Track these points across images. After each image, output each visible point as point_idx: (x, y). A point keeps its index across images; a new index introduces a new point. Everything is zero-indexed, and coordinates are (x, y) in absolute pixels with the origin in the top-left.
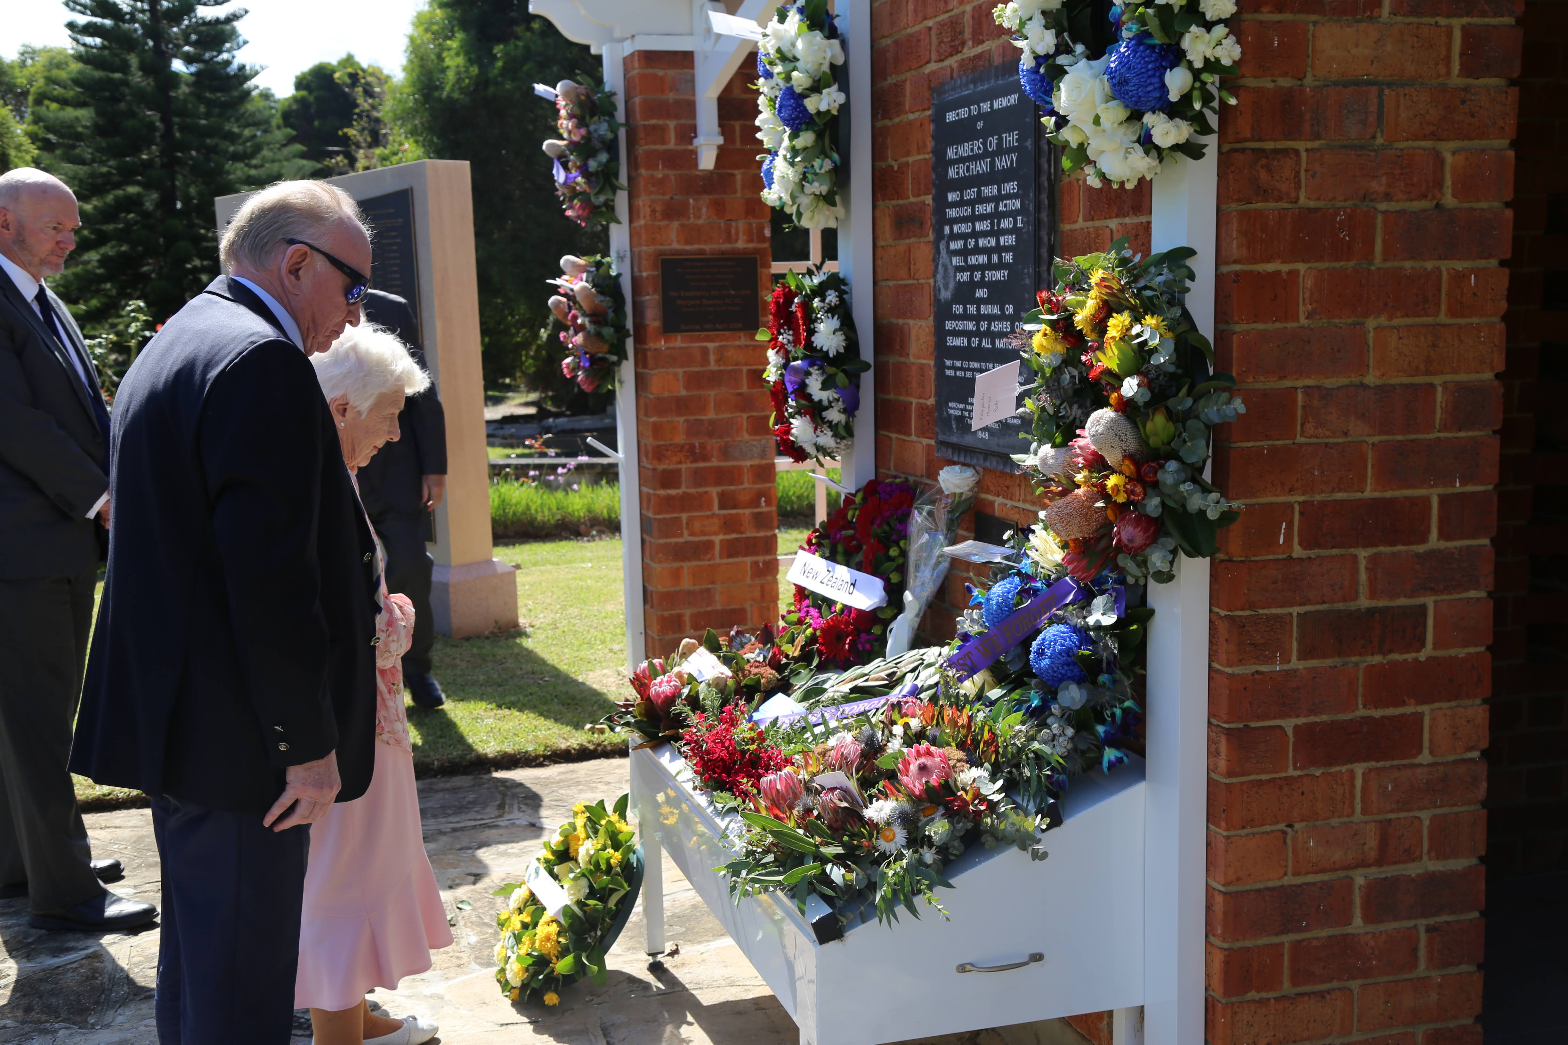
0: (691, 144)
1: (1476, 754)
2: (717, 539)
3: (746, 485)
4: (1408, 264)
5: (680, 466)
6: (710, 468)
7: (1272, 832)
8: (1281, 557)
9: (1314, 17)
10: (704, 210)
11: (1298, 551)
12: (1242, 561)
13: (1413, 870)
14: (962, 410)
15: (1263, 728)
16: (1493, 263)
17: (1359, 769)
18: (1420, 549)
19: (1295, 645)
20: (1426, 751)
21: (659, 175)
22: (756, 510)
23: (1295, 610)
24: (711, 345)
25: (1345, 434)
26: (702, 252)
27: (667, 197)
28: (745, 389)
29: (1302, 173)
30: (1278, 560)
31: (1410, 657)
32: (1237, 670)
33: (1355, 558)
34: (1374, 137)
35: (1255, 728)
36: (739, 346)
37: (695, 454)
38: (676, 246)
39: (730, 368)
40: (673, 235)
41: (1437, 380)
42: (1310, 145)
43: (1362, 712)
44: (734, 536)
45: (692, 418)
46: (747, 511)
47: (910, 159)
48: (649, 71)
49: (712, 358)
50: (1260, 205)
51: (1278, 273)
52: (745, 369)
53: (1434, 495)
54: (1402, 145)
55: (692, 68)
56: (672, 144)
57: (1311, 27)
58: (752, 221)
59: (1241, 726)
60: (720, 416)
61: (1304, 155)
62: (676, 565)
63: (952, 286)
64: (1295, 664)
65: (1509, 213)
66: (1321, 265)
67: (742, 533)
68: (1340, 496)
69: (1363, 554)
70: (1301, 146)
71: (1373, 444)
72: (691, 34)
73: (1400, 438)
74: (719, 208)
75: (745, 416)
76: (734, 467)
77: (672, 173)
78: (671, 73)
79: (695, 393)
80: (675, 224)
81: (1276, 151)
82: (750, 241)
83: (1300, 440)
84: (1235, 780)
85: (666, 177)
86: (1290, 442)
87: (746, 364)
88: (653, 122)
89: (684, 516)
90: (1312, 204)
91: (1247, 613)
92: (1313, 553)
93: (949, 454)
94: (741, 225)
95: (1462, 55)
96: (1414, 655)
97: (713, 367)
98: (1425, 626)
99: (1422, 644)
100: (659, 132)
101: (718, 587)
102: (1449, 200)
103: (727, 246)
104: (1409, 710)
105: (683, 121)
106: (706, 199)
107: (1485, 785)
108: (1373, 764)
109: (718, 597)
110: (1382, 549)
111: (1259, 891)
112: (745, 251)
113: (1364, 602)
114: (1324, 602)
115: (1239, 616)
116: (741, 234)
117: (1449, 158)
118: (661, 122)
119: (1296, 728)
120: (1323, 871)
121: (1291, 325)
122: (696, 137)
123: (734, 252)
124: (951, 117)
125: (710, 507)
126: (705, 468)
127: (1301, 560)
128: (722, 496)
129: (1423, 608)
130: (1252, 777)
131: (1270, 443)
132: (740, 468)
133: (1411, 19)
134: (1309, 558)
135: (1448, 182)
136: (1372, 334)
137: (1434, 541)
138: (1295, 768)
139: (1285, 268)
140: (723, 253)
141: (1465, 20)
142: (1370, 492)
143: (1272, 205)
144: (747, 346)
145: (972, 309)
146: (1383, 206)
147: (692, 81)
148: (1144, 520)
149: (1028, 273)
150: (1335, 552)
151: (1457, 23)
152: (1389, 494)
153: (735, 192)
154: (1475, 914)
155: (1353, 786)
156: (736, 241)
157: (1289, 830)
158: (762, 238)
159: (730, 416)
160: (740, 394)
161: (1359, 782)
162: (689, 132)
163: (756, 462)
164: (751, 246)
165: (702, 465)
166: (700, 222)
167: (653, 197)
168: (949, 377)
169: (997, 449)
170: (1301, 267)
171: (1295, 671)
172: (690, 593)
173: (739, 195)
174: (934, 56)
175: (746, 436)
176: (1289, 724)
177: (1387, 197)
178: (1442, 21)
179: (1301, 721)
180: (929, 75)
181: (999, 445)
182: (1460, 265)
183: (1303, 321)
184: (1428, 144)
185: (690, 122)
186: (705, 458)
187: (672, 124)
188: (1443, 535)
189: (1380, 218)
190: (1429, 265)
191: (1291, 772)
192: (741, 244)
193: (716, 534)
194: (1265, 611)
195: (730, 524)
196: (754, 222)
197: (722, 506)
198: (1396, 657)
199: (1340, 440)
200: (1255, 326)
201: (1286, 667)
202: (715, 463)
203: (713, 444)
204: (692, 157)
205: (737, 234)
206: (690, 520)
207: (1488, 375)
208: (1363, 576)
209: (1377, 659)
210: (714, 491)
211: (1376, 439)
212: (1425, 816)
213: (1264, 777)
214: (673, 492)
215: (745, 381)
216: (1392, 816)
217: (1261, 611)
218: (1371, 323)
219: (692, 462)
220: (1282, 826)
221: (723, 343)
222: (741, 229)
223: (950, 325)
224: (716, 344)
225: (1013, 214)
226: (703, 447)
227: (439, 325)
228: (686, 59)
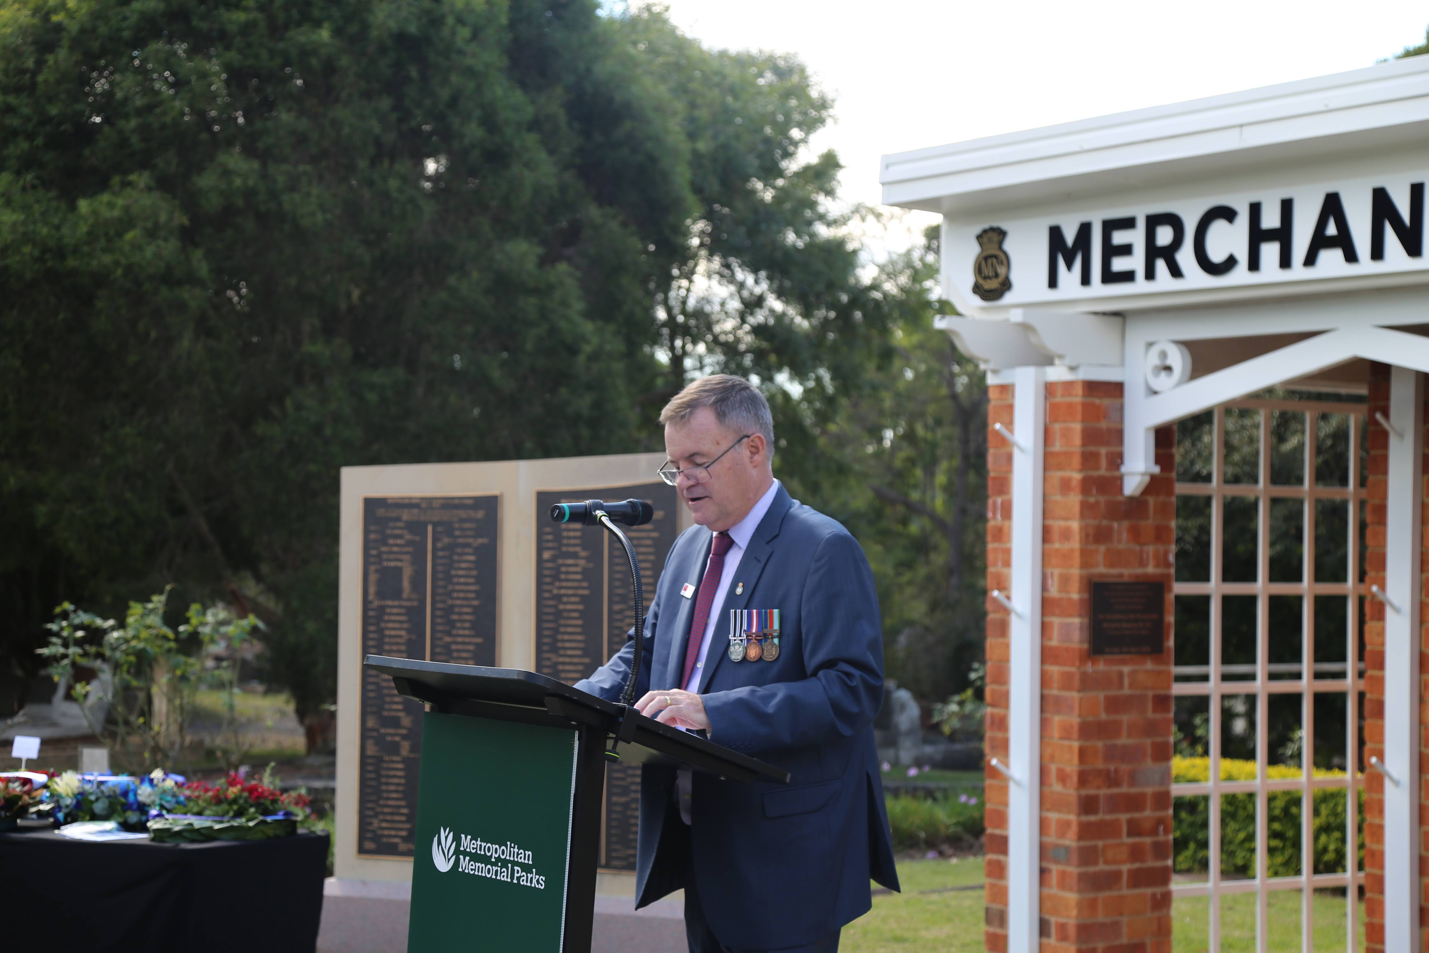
0: (1119, 470)
2: (1125, 868)
3: (1148, 813)
5: (1099, 792)
6: (1122, 794)
10: (1124, 535)
21: (1092, 500)
22: (1155, 839)
24: (1126, 669)
26: (1121, 576)
27: (1097, 521)
28: (1150, 714)
36: (1147, 671)
37: (1112, 779)
38: (1101, 569)
39: (1139, 692)
40: (1100, 558)
44: (1137, 865)
45: (1109, 742)
46: (1148, 840)
48: (1090, 400)
49: (1126, 681)
52: (1150, 694)
55: (1122, 398)
56: (1103, 470)
58: (1159, 546)
60: (1131, 742)
62: (1092, 895)
67: (1144, 863)
72: (1122, 367)
74: (1135, 534)
75: (1149, 741)
76: (1139, 793)
77: (1102, 499)
78: (1105, 402)
79: (1113, 717)
80: (1102, 548)
82: (1157, 566)
85: (1097, 503)
87: (1151, 690)
88: (1090, 448)
89: (1100, 843)
94: (1150, 549)
97: (1126, 691)
100: (1094, 459)
101: (1125, 920)
103: (1139, 571)
105: (1113, 449)
106: (1125, 524)
109: (1125, 930)
112: (1154, 576)
116: (1151, 560)
118: (1096, 449)
122: (1122, 464)
123: (1146, 575)
125: (1119, 835)
126: (1117, 795)
128: (1130, 823)
132: (1144, 795)
140: (1137, 576)
144: (1152, 671)
147: (1121, 409)
153: (1148, 519)
156: (1147, 566)
158: (1168, 565)
159: (1138, 741)
160: (1146, 719)
162: (1117, 459)
163: (1157, 789)
164: (1158, 571)
165: (1115, 790)
166: (1122, 546)
167: (1088, 521)
172: (1103, 925)
173: (1151, 521)
175: (1149, 762)
185: (1118, 449)
186: (1118, 784)
187: (1103, 451)
192: (1151, 569)
193: (1122, 862)
195: (1136, 853)
196: (1161, 548)
197: (1130, 834)
202: (1124, 789)
203: (1125, 769)
204: (1118, 482)
205: (1148, 559)
206: (1105, 847)
210: (1124, 817)
214: (1092, 818)
215: (1150, 708)
219: (1108, 788)
221: (1135, 667)
222: (1151, 554)
224: (1130, 668)
226: (1116, 771)
228: (1116, 389)
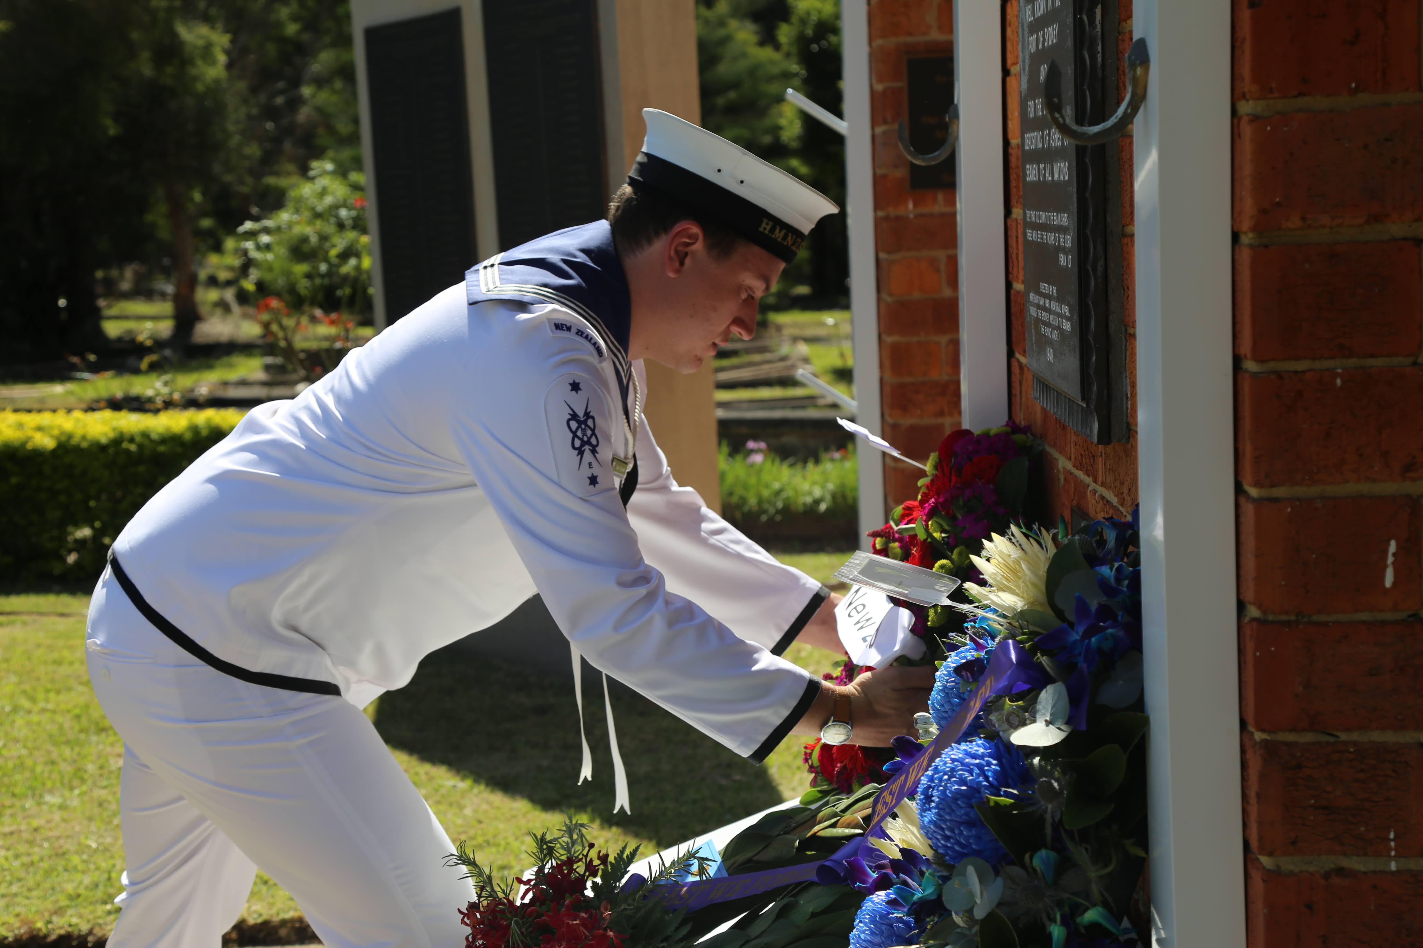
8: (1389, 616)
12: (1288, 624)
14: (1037, 308)
30: (1384, 623)
32: (1290, 864)
38: (935, 35)
40: (931, 17)
63: (1027, 63)
86: (1409, 360)
91: (1308, 737)
93: (1036, 390)
115: (1286, 744)
131: (1352, 362)
169: (1058, 383)
181: (1059, 374)
194: (1355, 736)
200: (1304, 102)
201: (1415, 865)
217: (1343, 736)
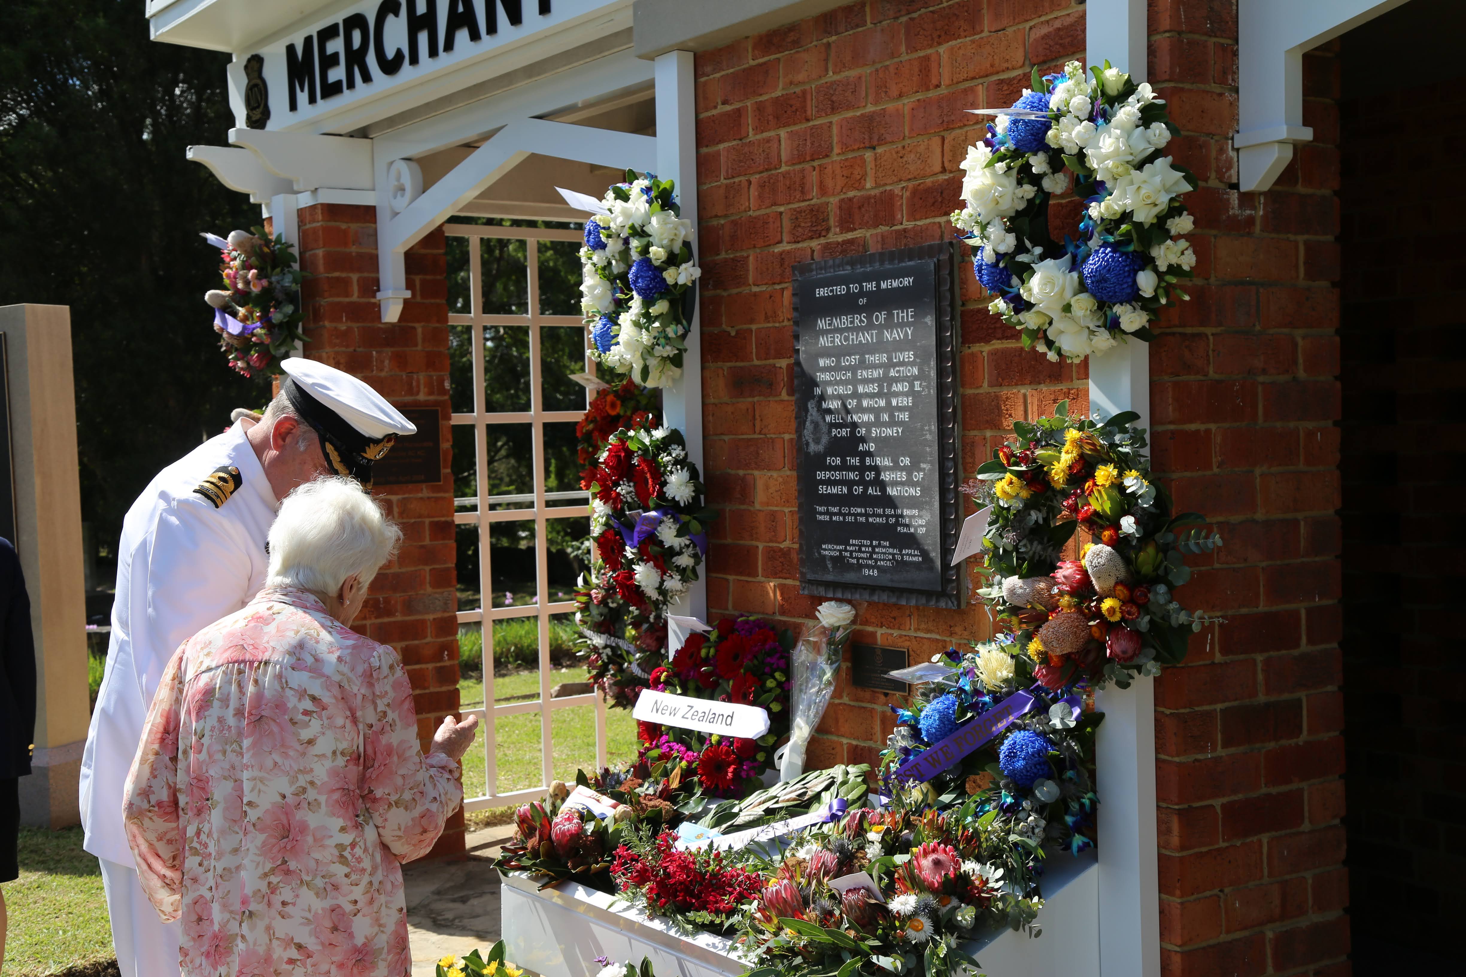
0: (374, 297)
1: (1337, 821)
3: (429, 639)
4: (1279, 424)
5: (364, 622)
6: (394, 622)
7: (1211, 896)
8: (1207, 662)
9: (1214, 232)
10: (387, 362)
11: (1218, 658)
12: (1182, 667)
13: (1303, 922)
14: (840, 551)
15: (1202, 807)
16: (1330, 423)
17: (1265, 838)
18: (1296, 652)
19: (1219, 736)
20: (1307, 821)
21: (343, 327)
22: (438, 665)
23: (1219, 707)
24: (395, 498)
25: (1245, 560)
27: (351, 349)
28: (427, 542)
29: (1211, 352)
30: (1206, 665)
31: (1292, 742)
32: (1185, 759)
33: (1254, 661)
34: (1254, 325)
35: (1197, 808)
36: (421, 498)
37: (380, 609)
39: (413, 521)
41: (1300, 516)
42: (1214, 330)
43: (1264, 790)
46: (430, 666)
47: (754, 327)
48: (330, 224)
49: (396, 510)
50: (1185, 378)
51: (1198, 431)
52: (427, 521)
53: (1302, 608)
54: (1271, 331)
55: (375, 222)
56: (355, 297)
57: (1213, 239)
58: (433, 373)
59: (1186, 806)
60: (403, 570)
61: (1211, 338)
63: (825, 440)
64: (1221, 752)
65: (1338, 385)
66: (1226, 425)
67: (425, 688)
68: (1244, 611)
69: (1260, 658)
70: (1209, 331)
71: (1263, 568)
72: (374, 190)
73: (1279, 562)
74: (401, 360)
75: (427, 568)
76: (417, 621)
77: (355, 325)
78: (354, 226)
81: (1194, 336)
82: (431, 393)
83: (1217, 566)
84: (1185, 853)
85: (349, 330)
86: (1209, 568)
87: (429, 516)
88: (336, 274)
90: (1217, 377)
91: (1187, 710)
92: (1229, 658)
93: (821, 591)
94: (422, 377)
95: (1305, 263)
96: (1295, 740)
98: (1301, 717)
99: (1300, 731)
100: (343, 285)
102: (1302, 374)
103: (408, 399)
104: (1294, 786)
105: (366, 275)
106: (388, 351)
107: (1345, 847)
108: (1274, 834)
110: (1272, 653)
111: (1204, 948)
112: (426, 403)
113: (1262, 698)
114: (1236, 700)
115: (1182, 713)
116: (422, 387)
117: (1300, 342)
118: (344, 275)
119: (1223, 806)
120: (1245, 928)
121: (1208, 473)
122: (378, 290)
123: (416, 404)
124: (822, 292)
126: (390, 623)
127: (1220, 664)
128: (406, 651)
129: (1299, 700)
130: (1196, 850)
131: (1198, 568)
132: (424, 622)
133: (1273, 235)
134: (1226, 663)
135: (1301, 360)
136: (1258, 480)
137: (1304, 646)
138: (1224, 841)
139: (1202, 427)
141: (1306, 237)
142: (1262, 608)
143: (1192, 377)
144: (429, 498)
145: (855, 461)
146: (1261, 379)
147: (375, 234)
148: (1136, 635)
149: (930, 430)
150: (1242, 657)
151: (1301, 239)
152: (1274, 608)
153: (416, 345)
154: (1344, 958)
155: (1261, 853)
156: (418, 393)
157: (1221, 894)
158: (443, 391)
159: (413, 569)
160: (423, 547)
161: (1265, 850)
162: (372, 286)
163: (438, 615)
164: (432, 398)
165: (386, 620)
166: (383, 374)
167: (337, 349)
168: (821, 521)
169: (890, 584)
170: (1213, 427)
171: (1221, 757)
173: (419, 348)
174: (785, 238)
175: (429, 589)
176: (1217, 803)
177: (1264, 372)
178: (1292, 237)
179: (1225, 800)
180: (781, 254)
181: (892, 581)
182: (1310, 425)
183: (1216, 470)
184: (1286, 330)
185: (373, 275)
186: (389, 613)
187: (355, 277)
188: (1311, 641)
189: (1260, 389)
190: (1292, 425)
191: (1223, 844)
192: (422, 397)
194: (1199, 708)
196: (435, 375)
198: (1284, 742)
199: (1242, 565)
200: (1186, 474)
201: (1215, 755)
202: (399, 618)
203: (398, 597)
204: (375, 310)
205: (418, 386)
207: (1331, 511)
208: (1260, 677)
209: (1271, 745)
211: (1264, 564)
212: (1309, 875)
213: (1204, 849)
215: (427, 533)
216: (1288, 877)
217: (1197, 709)
218: (1258, 471)
219: (376, 618)
220: (1216, 891)
221: (406, 496)
222: (422, 382)
223: (821, 475)
224: (400, 497)
225: (911, 380)
226: (387, 601)
227: (37, 481)
228: (368, 213)
